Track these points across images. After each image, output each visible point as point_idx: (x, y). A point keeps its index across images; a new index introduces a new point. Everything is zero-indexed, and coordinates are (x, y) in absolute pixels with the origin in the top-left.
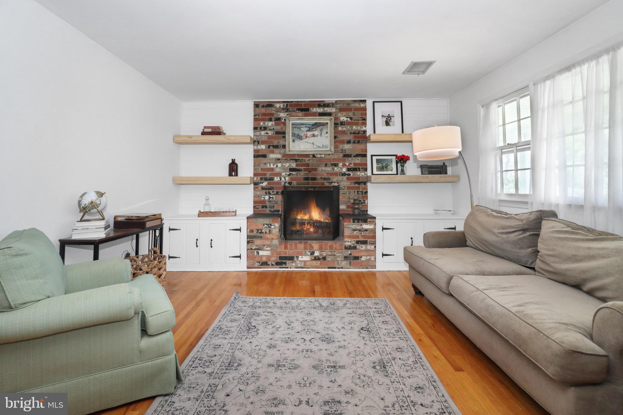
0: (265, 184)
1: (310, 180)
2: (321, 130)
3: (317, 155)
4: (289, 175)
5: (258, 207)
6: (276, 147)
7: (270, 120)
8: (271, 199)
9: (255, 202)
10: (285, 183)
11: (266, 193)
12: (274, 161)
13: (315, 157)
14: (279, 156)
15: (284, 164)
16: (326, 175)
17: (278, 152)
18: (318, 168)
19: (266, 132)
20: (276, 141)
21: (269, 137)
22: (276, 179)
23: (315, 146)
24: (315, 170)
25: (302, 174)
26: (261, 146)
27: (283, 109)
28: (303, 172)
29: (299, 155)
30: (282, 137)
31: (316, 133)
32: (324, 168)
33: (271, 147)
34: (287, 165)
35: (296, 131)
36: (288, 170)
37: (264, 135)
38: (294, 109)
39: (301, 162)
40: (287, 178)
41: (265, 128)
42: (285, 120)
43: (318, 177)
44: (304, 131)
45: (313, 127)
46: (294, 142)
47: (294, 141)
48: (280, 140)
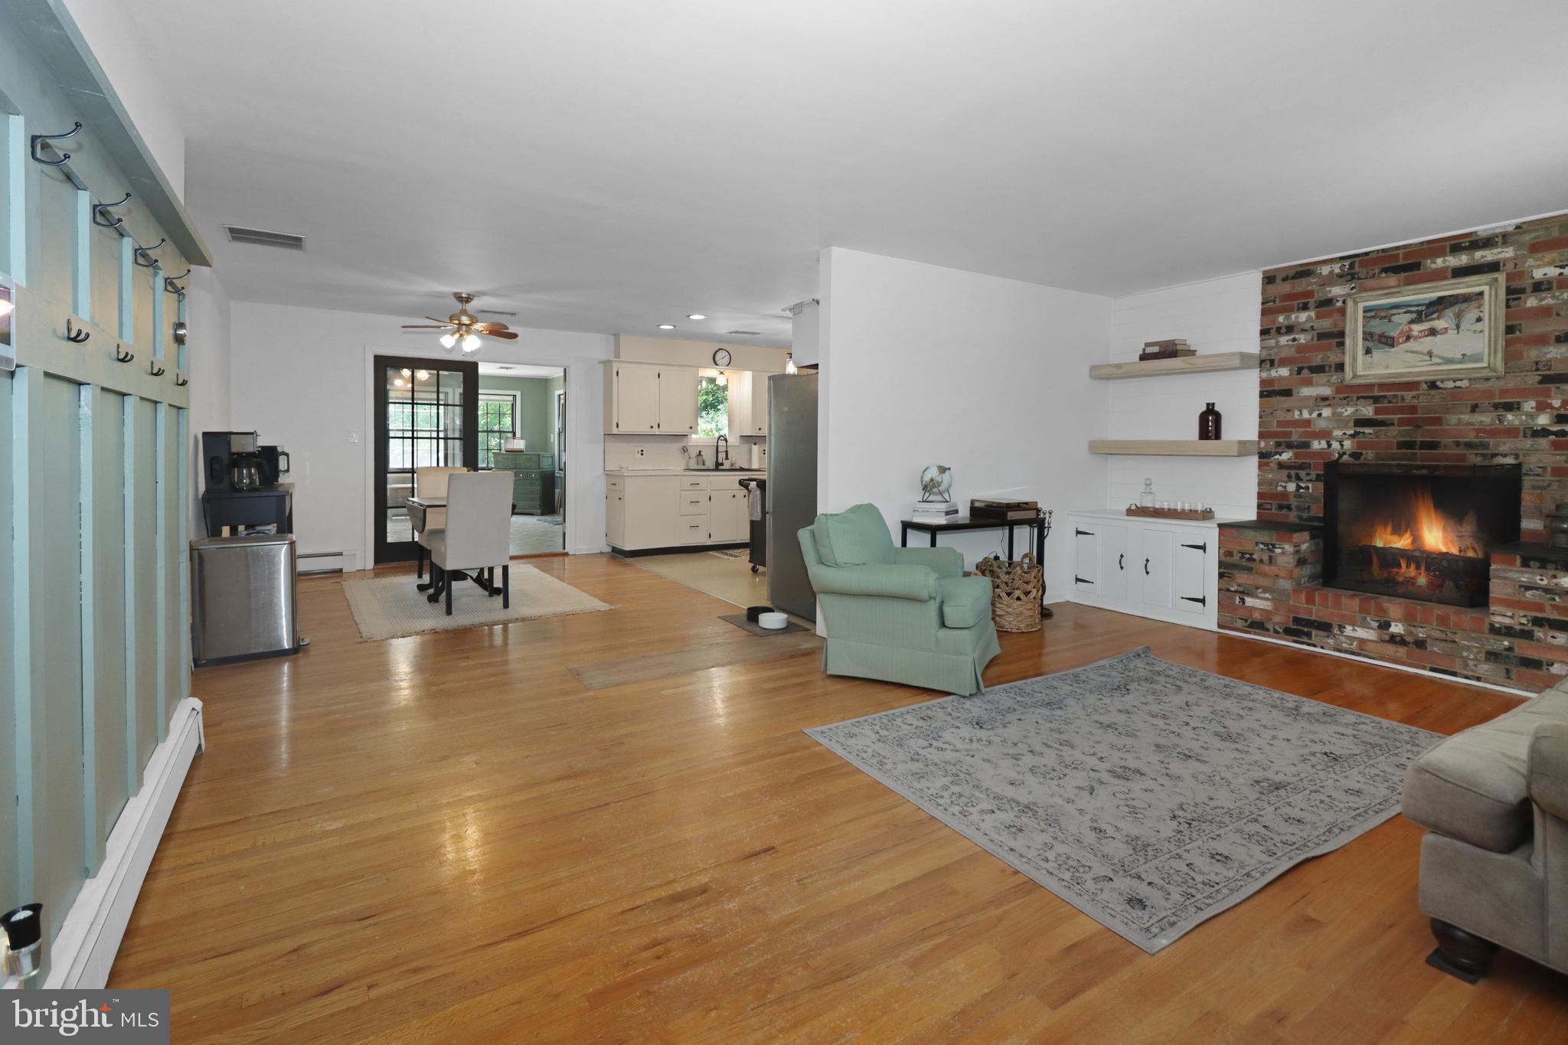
0: (1286, 456)
1: (1417, 446)
2: (1459, 316)
3: (1442, 382)
4: (1353, 436)
5: (1269, 506)
6: (1319, 369)
7: (1305, 307)
8: (1302, 491)
9: (1260, 495)
10: (1341, 455)
11: (1289, 477)
12: (1312, 403)
13: (1438, 388)
14: (1326, 391)
15: (1339, 410)
16: (1473, 434)
17: (1325, 380)
18: (1446, 416)
19: (1292, 337)
20: (1320, 356)
21: (1301, 349)
22: (1318, 445)
23: (1435, 360)
24: (1438, 421)
25: (1393, 434)
26: (1279, 369)
27: (1340, 276)
28: (1396, 428)
29: (1382, 386)
30: (1334, 343)
31: (1440, 324)
32: (1466, 418)
33: (1305, 372)
34: (1349, 411)
35: (1377, 327)
36: (1352, 423)
37: (1288, 345)
38: (1371, 273)
39: (1390, 402)
40: (1347, 444)
41: (1290, 329)
42: (1344, 302)
43: (1447, 441)
44: (1401, 324)
45: (1431, 309)
46: (1371, 353)
47: (1368, 351)
48: (1329, 354)
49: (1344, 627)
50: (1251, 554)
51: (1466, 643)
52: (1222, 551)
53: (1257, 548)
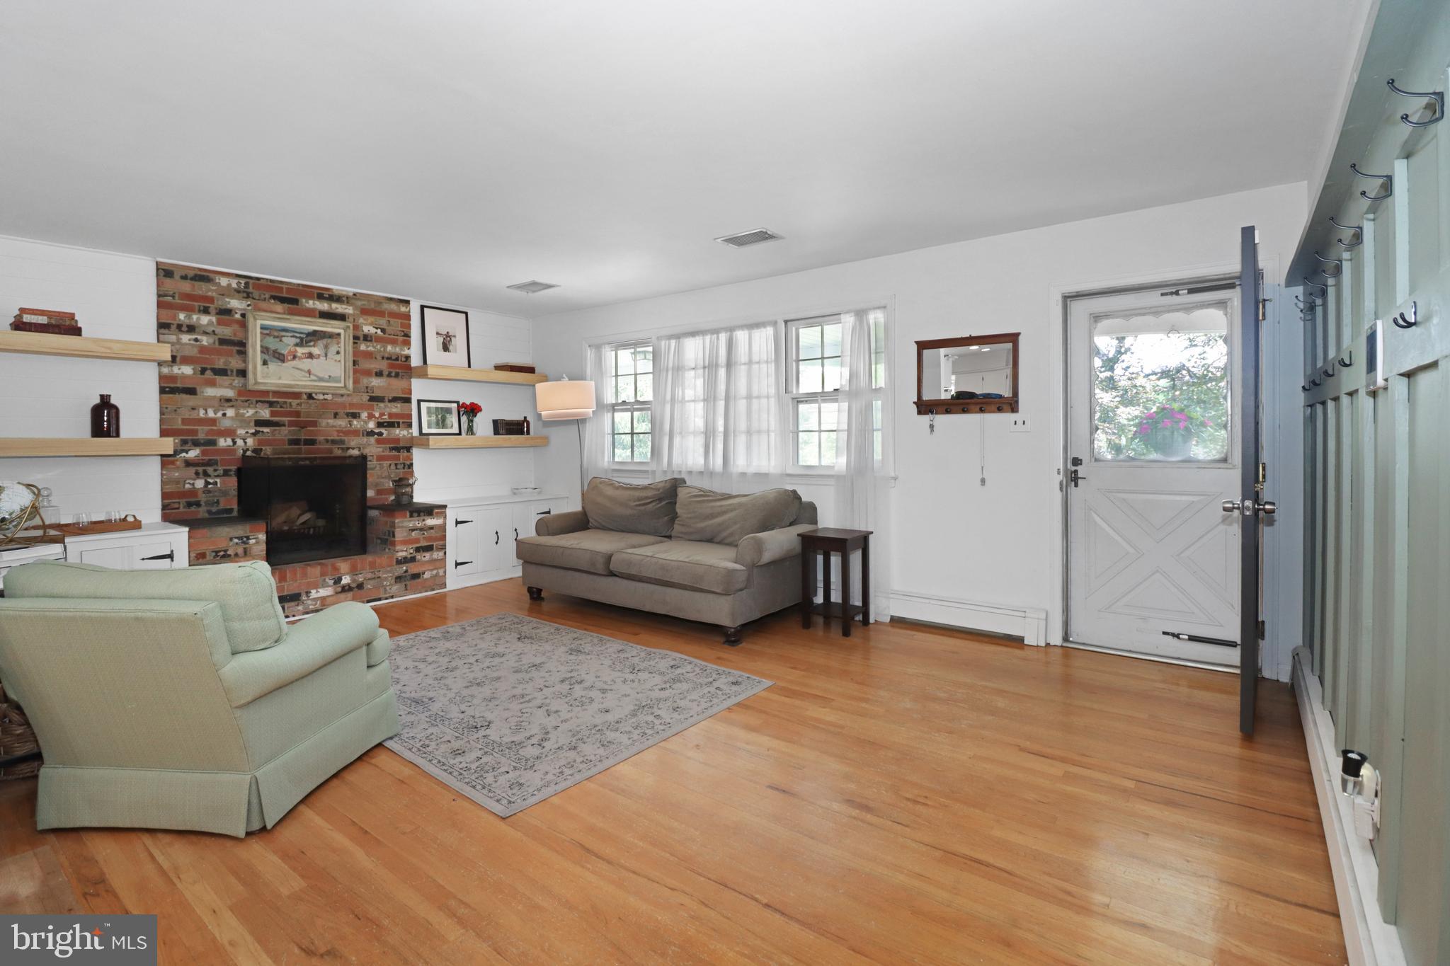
0: (193, 454)
1: (302, 443)
2: (326, 347)
3: (316, 394)
4: (254, 434)
5: (176, 506)
6: (222, 372)
7: (206, 311)
8: (210, 486)
9: (165, 496)
10: (245, 451)
11: (197, 474)
12: (216, 403)
13: (313, 399)
14: (230, 393)
15: (241, 411)
16: (335, 433)
17: (227, 383)
18: (320, 420)
19: (194, 337)
20: (222, 360)
21: (203, 350)
22: (223, 443)
23: (313, 377)
24: (314, 424)
25: (284, 433)
26: (183, 367)
27: (238, 291)
28: (287, 428)
29: (277, 393)
30: (235, 351)
31: (315, 351)
32: (331, 421)
33: (209, 373)
34: (250, 412)
35: (272, 343)
36: (252, 424)
37: (190, 344)
38: (263, 296)
39: (281, 407)
40: (250, 441)
41: (191, 329)
42: (243, 315)
43: (321, 438)
44: (289, 345)
45: (309, 338)
46: (267, 364)
47: (265, 363)
48: (230, 359)
49: (310, 592)
50: (225, 551)
51: (385, 576)
52: (193, 555)
53: (231, 543)
